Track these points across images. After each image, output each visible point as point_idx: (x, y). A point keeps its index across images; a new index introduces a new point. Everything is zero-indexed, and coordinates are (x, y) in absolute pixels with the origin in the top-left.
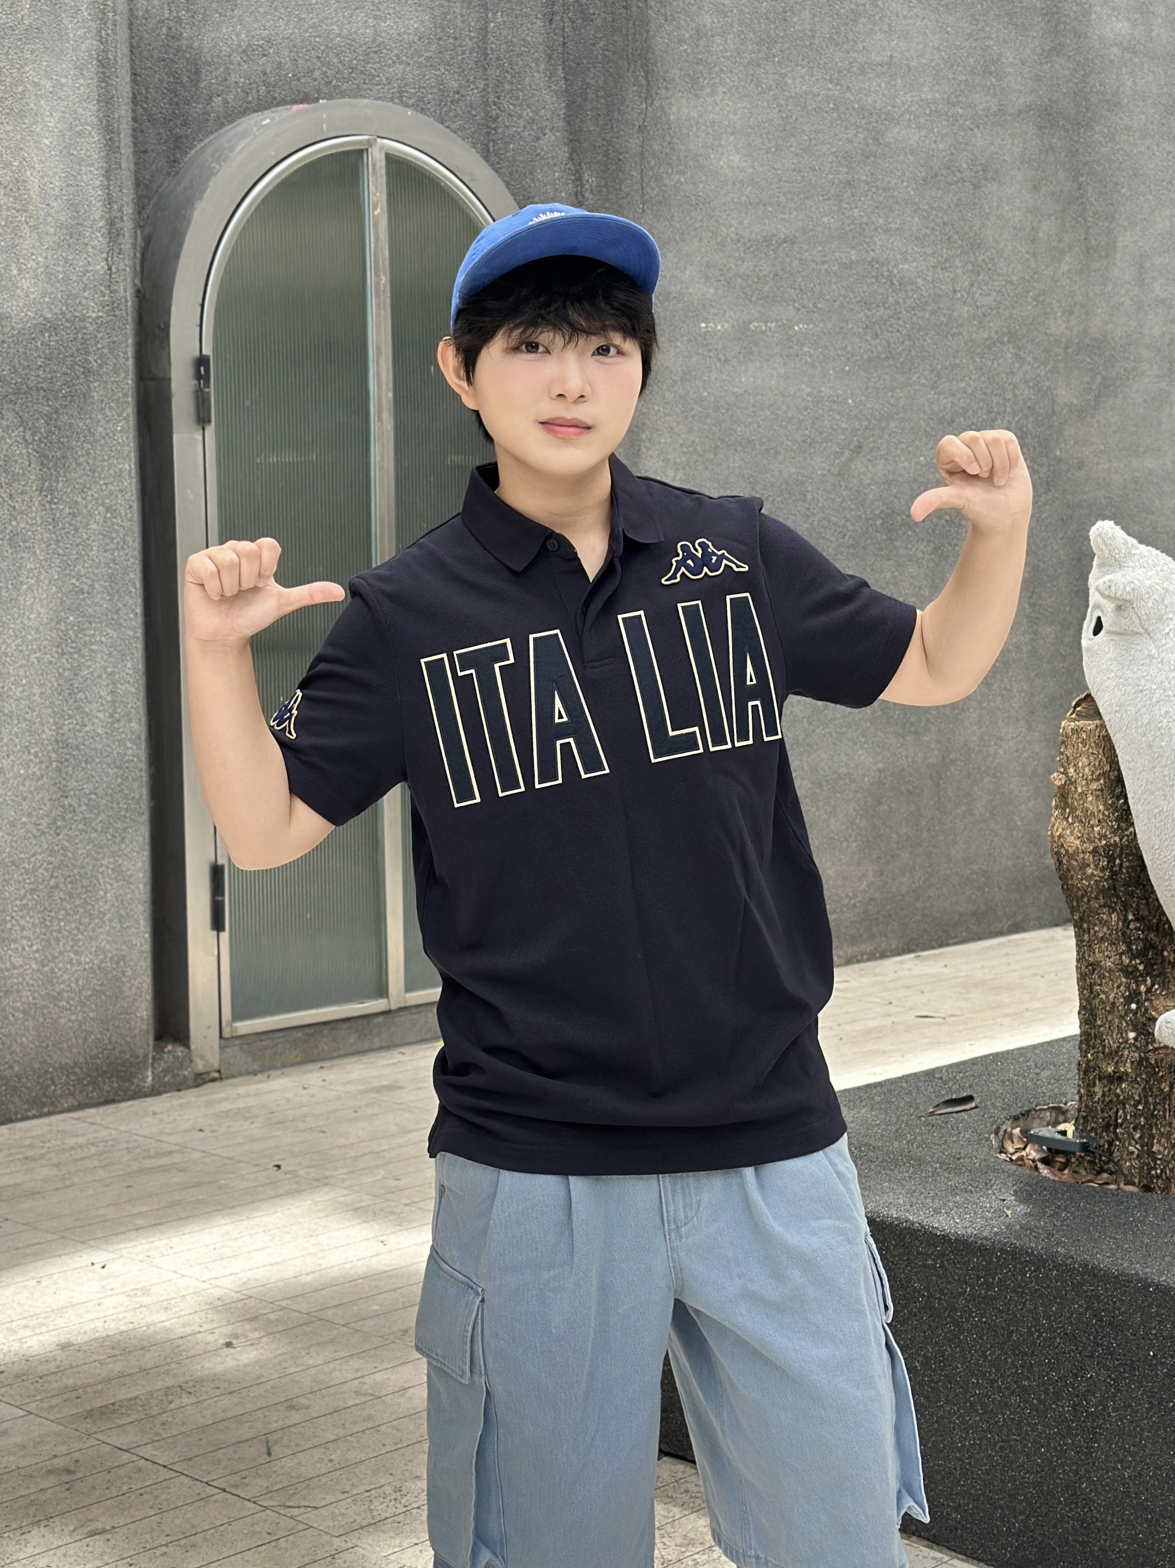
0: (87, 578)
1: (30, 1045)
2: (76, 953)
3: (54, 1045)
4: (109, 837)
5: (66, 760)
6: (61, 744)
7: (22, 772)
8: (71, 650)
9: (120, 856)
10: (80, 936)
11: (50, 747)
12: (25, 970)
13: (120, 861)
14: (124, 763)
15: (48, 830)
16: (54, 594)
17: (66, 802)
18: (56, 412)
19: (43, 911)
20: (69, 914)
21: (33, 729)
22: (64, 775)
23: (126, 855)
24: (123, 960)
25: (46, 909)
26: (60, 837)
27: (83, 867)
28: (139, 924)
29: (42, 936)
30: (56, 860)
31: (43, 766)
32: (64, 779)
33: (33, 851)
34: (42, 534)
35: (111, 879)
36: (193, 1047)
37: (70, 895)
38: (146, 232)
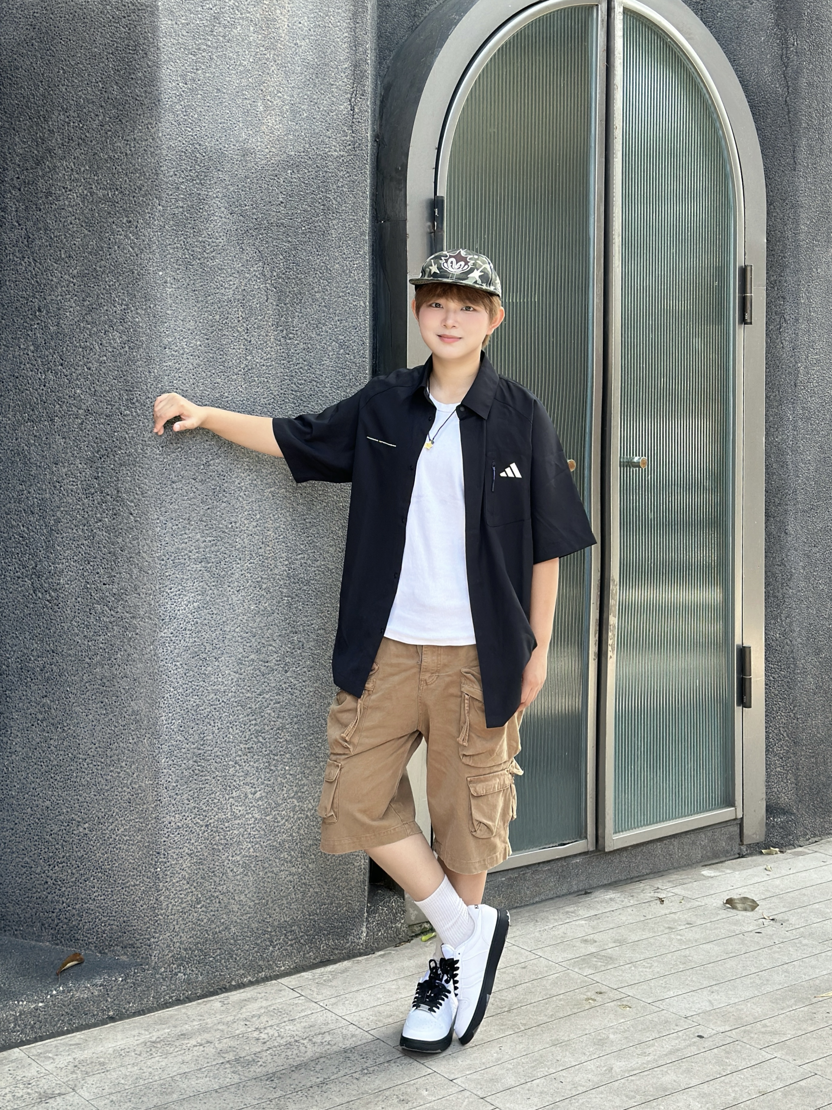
2: (299, 799)
10: (304, 781)
18: (295, 249)
19: (268, 755)
25: (271, 752)
38: (385, 82)
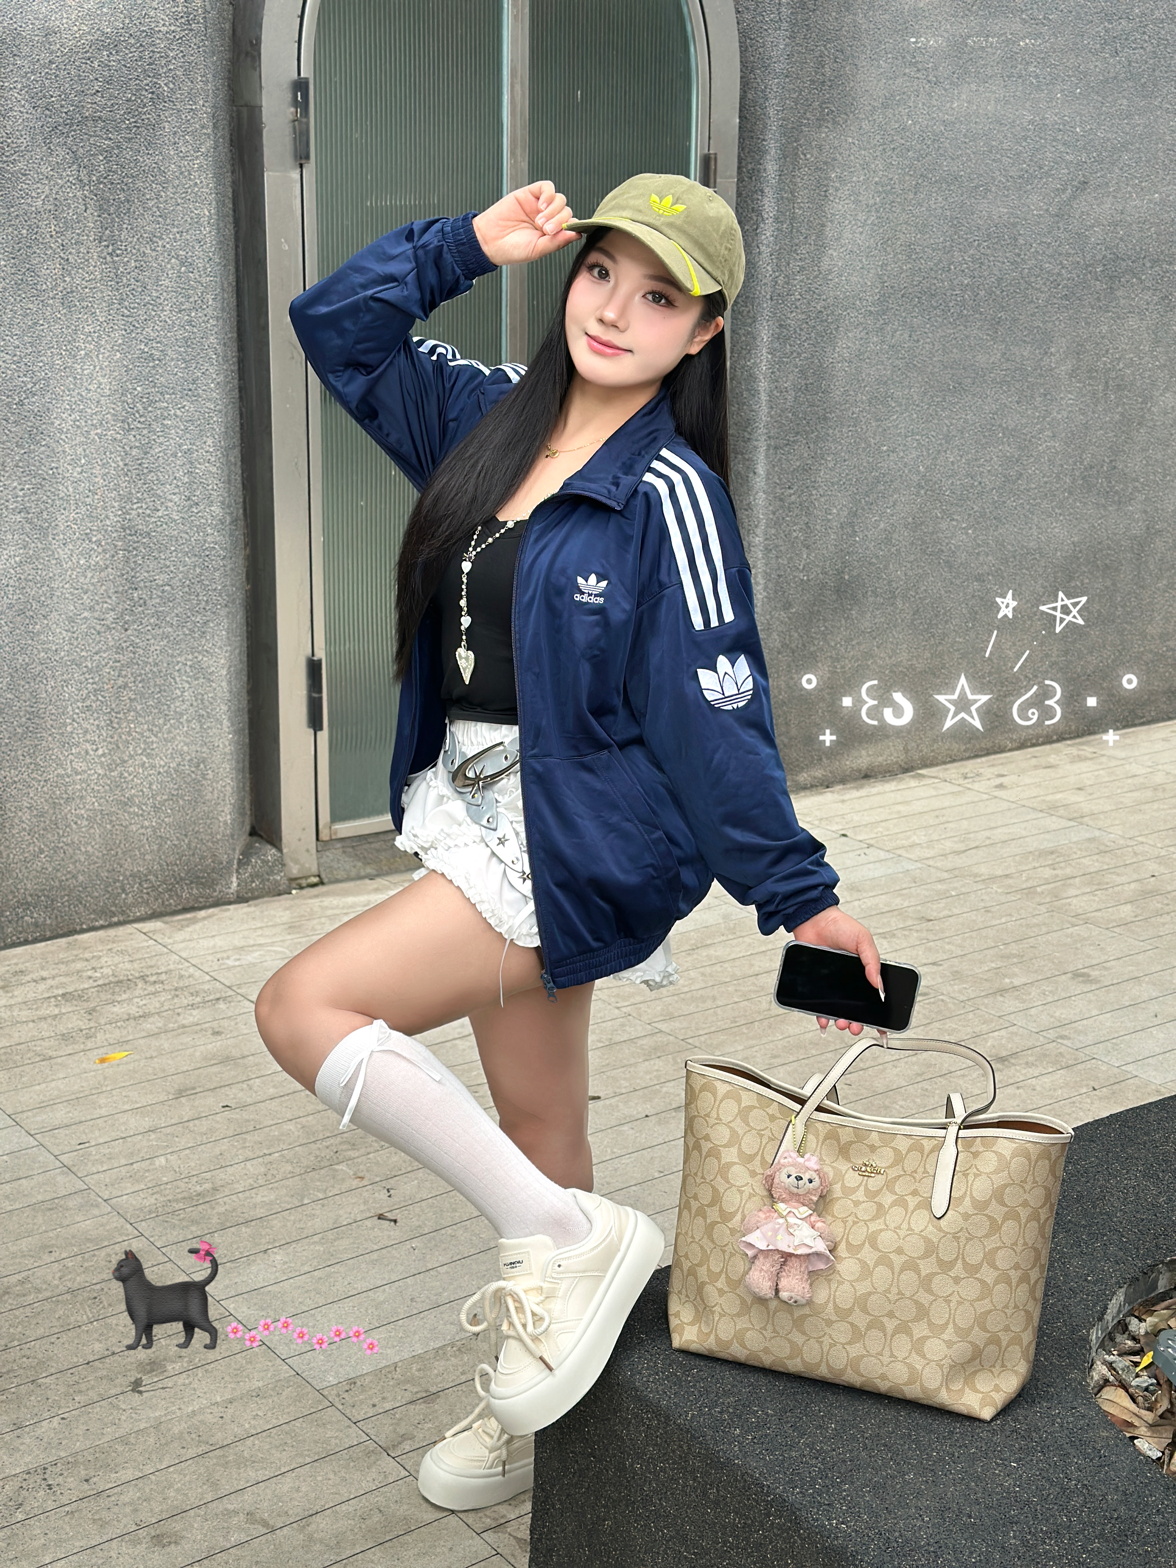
0: (157, 343)
1: (97, 853)
2: (148, 756)
3: (123, 853)
4: (187, 632)
5: (134, 548)
6: (128, 532)
7: (82, 562)
8: (139, 425)
9: (199, 653)
10: (155, 739)
11: (115, 535)
12: (89, 775)
13: (200, 658)
14: (204, 550)
15: (114, 625)
16: (117, 362)
17: (135, 595)
18: (119, 147)
19: (110, 713)
20: (140, 716)
21: (94, 515)
22: (133, 565)
23: (207, 651)
24: (203, 762)
25: (113, 710)
26: (129, 632)
27: (156, 664)
28: (222, 725)
29: (109, 739)
30: (124, 658)
31: (107, 556)
32: (132, 570)
33: (97, 648)
34: (102, 292)
35: (190, 677)
36: (285, 851)
37: (142, 695)
